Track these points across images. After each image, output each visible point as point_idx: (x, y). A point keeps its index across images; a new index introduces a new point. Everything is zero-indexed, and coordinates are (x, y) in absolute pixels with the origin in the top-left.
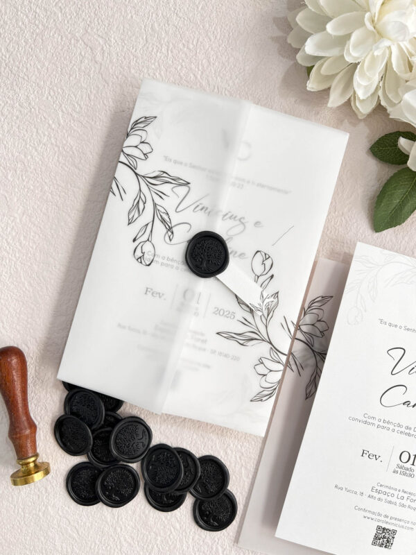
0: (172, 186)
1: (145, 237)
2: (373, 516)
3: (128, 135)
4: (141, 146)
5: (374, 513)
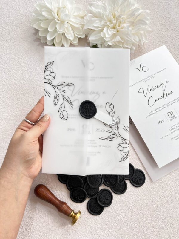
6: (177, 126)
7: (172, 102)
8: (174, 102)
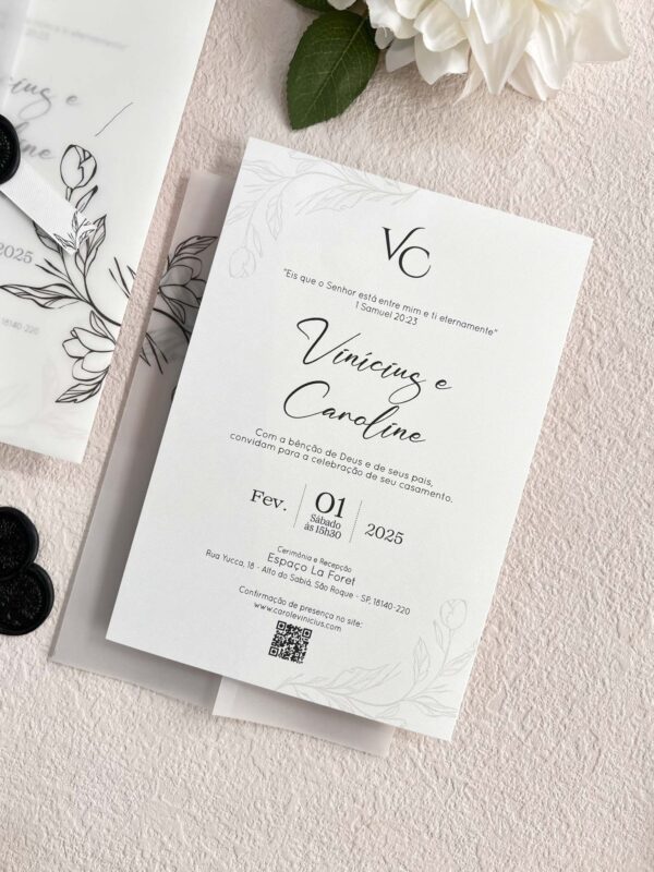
2: (271, 604)
5: (272, 599)
6: (310, 564)
7: (376, 472)
8: (387, 475)
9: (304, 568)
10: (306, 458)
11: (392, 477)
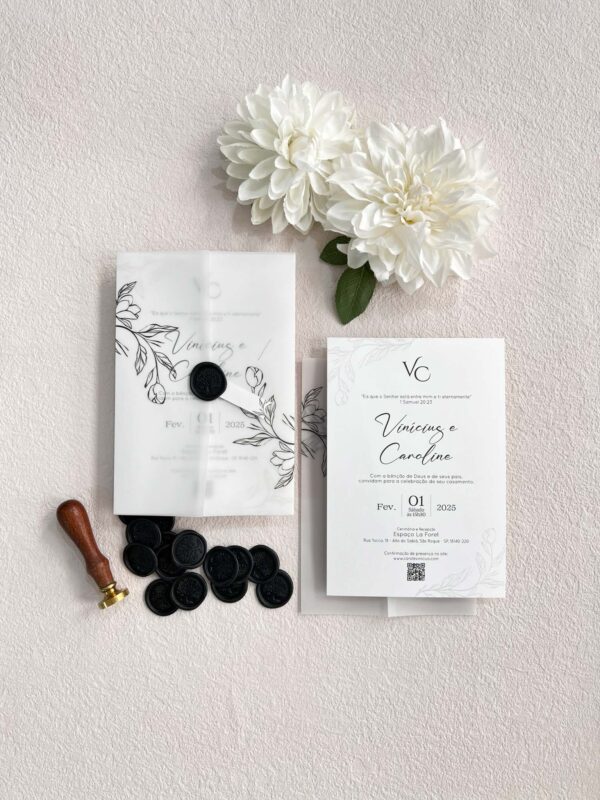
0: (163, 334)
1: (154, 382)
2: (402, 556)
3: (117, 303)
4: (130, 309)
5: (401, 554)
6: (415, 532)
7: (434, 479)
8: (439, 479)
9: (412, 535)
10: (398, 481)
11: (442, 480)
